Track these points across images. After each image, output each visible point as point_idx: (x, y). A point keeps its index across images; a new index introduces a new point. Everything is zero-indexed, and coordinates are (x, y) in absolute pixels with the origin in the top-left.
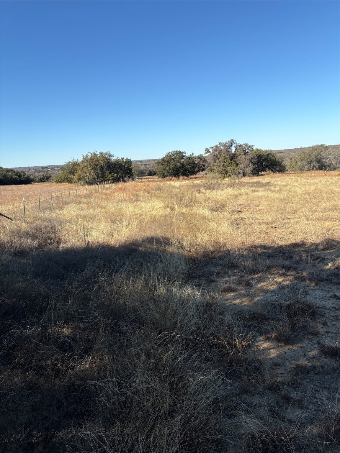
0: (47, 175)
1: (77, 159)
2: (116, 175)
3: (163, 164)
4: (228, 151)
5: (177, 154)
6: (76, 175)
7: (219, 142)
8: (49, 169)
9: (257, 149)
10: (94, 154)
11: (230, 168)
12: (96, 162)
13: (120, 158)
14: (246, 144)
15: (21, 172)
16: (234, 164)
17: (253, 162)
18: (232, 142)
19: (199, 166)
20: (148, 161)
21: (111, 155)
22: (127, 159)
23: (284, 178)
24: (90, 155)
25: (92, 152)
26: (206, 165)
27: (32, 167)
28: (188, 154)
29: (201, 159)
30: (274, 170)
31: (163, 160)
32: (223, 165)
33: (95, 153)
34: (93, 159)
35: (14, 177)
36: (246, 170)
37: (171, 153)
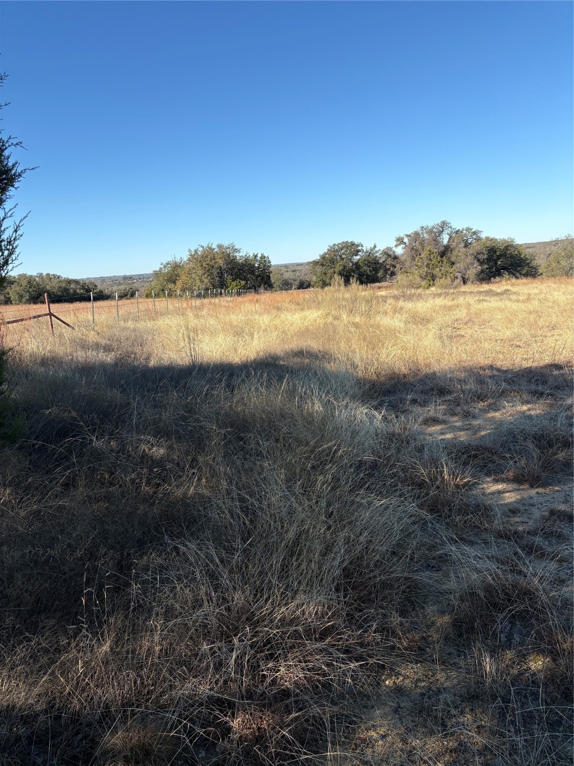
0: (132, 289)
1: (181, 258)
2: (243, 283)
3: (322, 265)
4: (435, 240)
5: (347, 248)
6: (179, 284)
7: (421, 225)
8: (135, 281)
9: (487, 238)
10: (209, 248)
11: (440, 270)
12: (211, 261)
13: (251, 255)
14: (468, 229)
15: (91, 284)
16: (446, 262)
17: (480, 260)
18: (444, 224)
19: (385, 267)
20: (298, 265)
21: (235, 249)
22: (263, 257)
23: (535, 285)
24: (201, 249)
25: (205, 245)
26: (398, 266)
27: (107, 277)
28: (367, 246)
29: (390, 256)
30: (518, 274)
31: (323, 257)
32: (428, 264)
33: (210, 246)
34: (207, 257)
35: (78, 291)
36: (468, 272)
37: (338, 245)
